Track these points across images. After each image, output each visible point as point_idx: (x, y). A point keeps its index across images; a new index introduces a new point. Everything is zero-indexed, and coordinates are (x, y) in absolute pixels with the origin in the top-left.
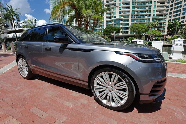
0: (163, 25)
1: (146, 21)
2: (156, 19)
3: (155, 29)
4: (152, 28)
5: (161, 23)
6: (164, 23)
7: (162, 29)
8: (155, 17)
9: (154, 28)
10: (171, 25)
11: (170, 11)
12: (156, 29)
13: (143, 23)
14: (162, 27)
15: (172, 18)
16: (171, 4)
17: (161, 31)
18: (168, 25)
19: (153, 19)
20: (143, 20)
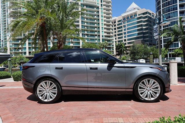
0: (111, 46)
1: (96, 41)
2: (105, 40)
3: (105, 50)
4: (103, 48)
5: (110, 44)
6: (112, 44)
7: (111, 50)
8: (104, 38)
9: (104, 48)
10: (118, 46)
11: (114, 34)
12: (107, 49)
13: (94, 43)
14: (111, 48)
15: (117, 40)
16: (114, 27)
17: (110, 51)
18: (116, 46)
19: (103, 40)
20: (94, 39)
